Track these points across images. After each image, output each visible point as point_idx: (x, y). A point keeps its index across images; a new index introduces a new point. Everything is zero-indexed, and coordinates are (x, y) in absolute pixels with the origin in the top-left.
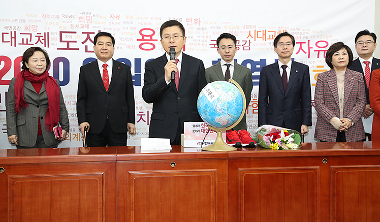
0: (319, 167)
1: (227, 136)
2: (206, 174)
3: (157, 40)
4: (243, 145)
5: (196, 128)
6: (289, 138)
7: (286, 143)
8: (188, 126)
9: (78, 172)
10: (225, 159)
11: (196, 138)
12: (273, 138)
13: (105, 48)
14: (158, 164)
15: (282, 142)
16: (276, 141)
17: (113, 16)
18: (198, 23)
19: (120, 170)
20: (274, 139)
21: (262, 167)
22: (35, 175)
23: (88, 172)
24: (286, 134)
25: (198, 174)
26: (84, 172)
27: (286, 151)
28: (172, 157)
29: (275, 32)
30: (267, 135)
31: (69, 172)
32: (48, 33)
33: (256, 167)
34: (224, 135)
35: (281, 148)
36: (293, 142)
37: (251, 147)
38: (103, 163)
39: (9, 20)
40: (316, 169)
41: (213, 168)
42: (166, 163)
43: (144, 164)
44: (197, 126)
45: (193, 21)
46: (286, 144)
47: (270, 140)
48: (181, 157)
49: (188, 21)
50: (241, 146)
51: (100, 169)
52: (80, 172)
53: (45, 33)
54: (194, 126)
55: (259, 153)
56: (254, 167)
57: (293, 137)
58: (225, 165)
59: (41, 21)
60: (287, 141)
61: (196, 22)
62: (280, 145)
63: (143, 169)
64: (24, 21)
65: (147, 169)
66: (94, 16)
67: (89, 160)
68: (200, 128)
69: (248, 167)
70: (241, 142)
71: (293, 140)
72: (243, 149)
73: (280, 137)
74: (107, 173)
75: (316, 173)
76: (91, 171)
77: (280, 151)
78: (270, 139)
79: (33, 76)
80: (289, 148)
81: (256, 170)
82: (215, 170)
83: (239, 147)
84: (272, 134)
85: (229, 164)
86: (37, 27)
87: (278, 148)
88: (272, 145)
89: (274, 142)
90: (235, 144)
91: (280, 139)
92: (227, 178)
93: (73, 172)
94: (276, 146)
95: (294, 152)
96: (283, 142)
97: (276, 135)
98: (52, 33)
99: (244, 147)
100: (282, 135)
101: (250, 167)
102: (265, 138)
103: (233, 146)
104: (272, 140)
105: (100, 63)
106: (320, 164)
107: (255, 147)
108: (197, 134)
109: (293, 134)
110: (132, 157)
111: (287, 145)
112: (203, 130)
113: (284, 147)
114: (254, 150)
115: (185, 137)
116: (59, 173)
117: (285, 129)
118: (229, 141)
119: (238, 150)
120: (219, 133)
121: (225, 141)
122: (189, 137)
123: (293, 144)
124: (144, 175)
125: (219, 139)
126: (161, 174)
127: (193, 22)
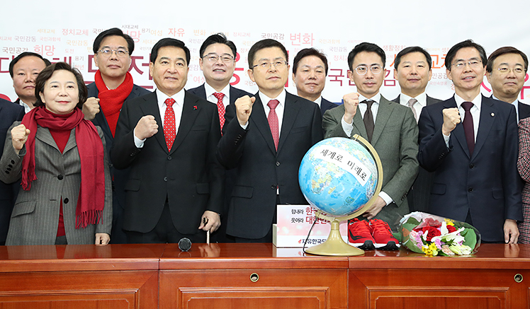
0: (507, 288)
1: (349, 230)
2: (309, 294)
3: (242, 69)
4: (377, 245)
5: (297, 216)
6: (456, 237)
7: (450, 243)
8: (284, 211)
9: (94, 288)
10: (344, 270)
11: (298, 232)
12: (428, 236)
13: (172, 70)
14: (230, 275)
15: (444, 242)
16: (432, 240)
17: (173, 31)
18: (310, 41)
19: (165, 285)
20: (431, 235)
21: (407, 285)
22: (24, 292)
23: (112, 287)
24: (450, 229)
25: (297, 295)
26: (104, 287)
27: (450, 259)
28: (252, 266)
29: (437, 56)
30: (417, 231)
31: (80, 288)
32: (70, 58)
33: (397, 285)
34: (344, 227)
35: (440, 254)
36: (463, 243)
37: (390, 250)
38: (137, 274)
39: (10, 39)
40: (502, 292)
41: (322, 286)
42: (242, 275)
43: (204, 276)
44: (299, 212)
45: (302, 38)
46: (450, 245)
47: (422, 239)
48: (267, 266)
49: (294, 38)
50: (373, 248)
51: (132, 282)
52: (99, 287)
53: (65, 58)
54: (294, 212)
55: (401, 261)
56: (393, 285)
57: (463, 234)
58: (343, 280)
59: (59, 39)
60: (452, 241)
61: (306, 39)
62: (440, 248)
63: (204, 285)
64: (34, 39)
65: (210, 285)
66: (143, 30)
67: (113, 267)
68: (303, 216)
69: (382, 285)
70: (373, 240)
71: (462, 239)
72: (377, 253)
73: (439, 233)
74: (142, 291)
75: (503, 299)
76: (117, 287)
77: (440, 259)
78: (422, 237)
79: (52, 118)
80: (456, 254)
81: (397, 291)
82: (326, 288)
83: (368, 249)
84: (426, 229)
85: (350, 279)
86: (53, 48)
87: (437, 253)
88: (426, 247)
89: (429, 242)
90: (362, 244)
91: (439, 238)
92: (347, 304)
93: (88, 288)
94: (432, 249)
95: (464, 262)
96: (446, 242)
97: (433, 231)
98: (77, 59)
99: (379, 249)
100: (444, 229)
101: (387, 285)
102: (413, 235)
103: (359, 247)
104: (425, 239)
105: (162, 97)
106: (510, 283)
107: (397, 249)
108: (299, 226)
109: (463, 229)
110: (186, 263)
111: (452, 247)
112: (308, 219)
113: (447, 251)
114: (395, 255)
115: (278, 229)
116: (64, 289)
117: (448, 220)
118: (353, 237)
119: (366, 255)
120: (335, 224)
121: (345, 238)
122: (285, 229)
123: (464, 247)
124: (205, 295)
125: (335, 234)
126: (234, 294)
127: (302, 41)
